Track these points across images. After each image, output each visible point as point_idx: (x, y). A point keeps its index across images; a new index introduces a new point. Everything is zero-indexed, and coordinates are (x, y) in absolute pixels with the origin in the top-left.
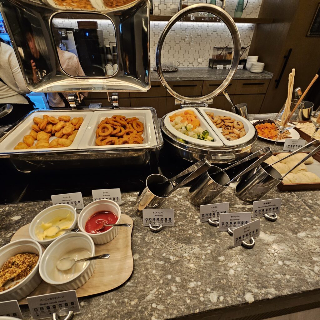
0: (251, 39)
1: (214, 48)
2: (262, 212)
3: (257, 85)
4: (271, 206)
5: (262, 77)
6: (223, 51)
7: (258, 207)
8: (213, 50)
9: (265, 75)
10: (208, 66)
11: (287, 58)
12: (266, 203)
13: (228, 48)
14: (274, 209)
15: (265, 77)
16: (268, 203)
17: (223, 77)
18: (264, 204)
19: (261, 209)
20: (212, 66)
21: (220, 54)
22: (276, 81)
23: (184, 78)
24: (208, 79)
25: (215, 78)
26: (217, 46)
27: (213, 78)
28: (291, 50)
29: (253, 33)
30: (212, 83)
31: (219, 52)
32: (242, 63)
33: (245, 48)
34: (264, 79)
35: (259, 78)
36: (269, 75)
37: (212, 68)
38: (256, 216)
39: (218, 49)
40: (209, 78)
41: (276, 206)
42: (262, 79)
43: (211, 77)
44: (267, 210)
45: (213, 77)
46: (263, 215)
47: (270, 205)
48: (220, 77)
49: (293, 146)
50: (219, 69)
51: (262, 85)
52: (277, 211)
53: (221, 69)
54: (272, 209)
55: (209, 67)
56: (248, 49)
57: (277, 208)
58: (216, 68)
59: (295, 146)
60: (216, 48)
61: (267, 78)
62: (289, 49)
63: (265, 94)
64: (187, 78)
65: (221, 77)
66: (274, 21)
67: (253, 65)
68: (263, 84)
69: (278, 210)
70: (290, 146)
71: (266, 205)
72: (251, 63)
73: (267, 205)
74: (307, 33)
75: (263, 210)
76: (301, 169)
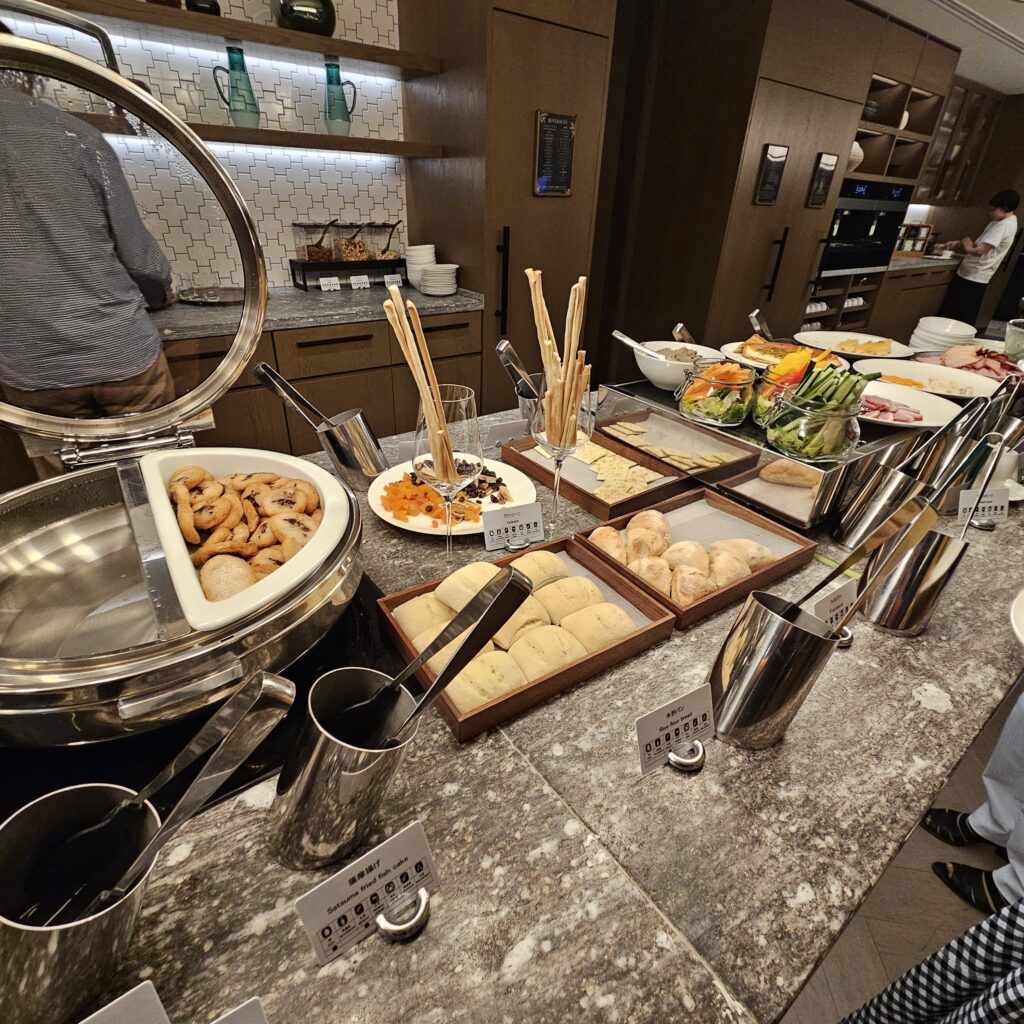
0: (405, 201)
1: (294, 225)
2: (358, 920)
3: (450, 332)
4: (387, 872)
5: (457, 306)
6: (324, 233)
7: (330, 911)
8: (294, 233)
9: (464, 299)
10: (291, 283)
11: (503, 249)
12: (361, 875)
13: (338, 226)
14: (404, 877)
15: (465, 306)
16: (370, 869)
17: (339, 315)
18: (353, 881)
19: (348, 909)
20: (302, 283)
21: (318, 245)
22: (497, 314)
23: (194, 328)
24: (288, 325)
25: (311, 320)
26: (304, 220)
27: (305, 320)
28: (506, 230)
29: (404, 183)
30: (304, 339)
31: (316, 238)
32: (397, 269)
33: (393, 227)
34: (464, 312)
35: (448, 310)
36: (474, 301)
37: (304, 288)
38: (335, 948)
39: (311, 228)
40: (290, 322)
41: (412, 863)
42: (458, 312)
43: (294, 319)
44: (374, 899)
45: (302, 318)
46: (367, 925)
47: (384, 871)
48: (329, 315)
49: (510, 530)
50: (329, 291)
51: (463, 330)
52: (423, 877)
53: (335, 290)
54: (398, 882)
55: (296, 285)
56: (403, 227)
57: (419, 866)
58: (319, 288)
59: (517, 528)
60: (300, 225)
61: (469, 307)
62: (502, 229)
63: (481, 353)
64: (203, 328)
65: (332, 315)
66: (446, 152)
67: (425, 273)
68: (466, 325)
69: (425, 871)
70: (503, 531)
71: (361, 882)
72: (419, 268)
73: (368, 878)
74: (534, 188)
75: (359, 909)
76: (524, 622)
